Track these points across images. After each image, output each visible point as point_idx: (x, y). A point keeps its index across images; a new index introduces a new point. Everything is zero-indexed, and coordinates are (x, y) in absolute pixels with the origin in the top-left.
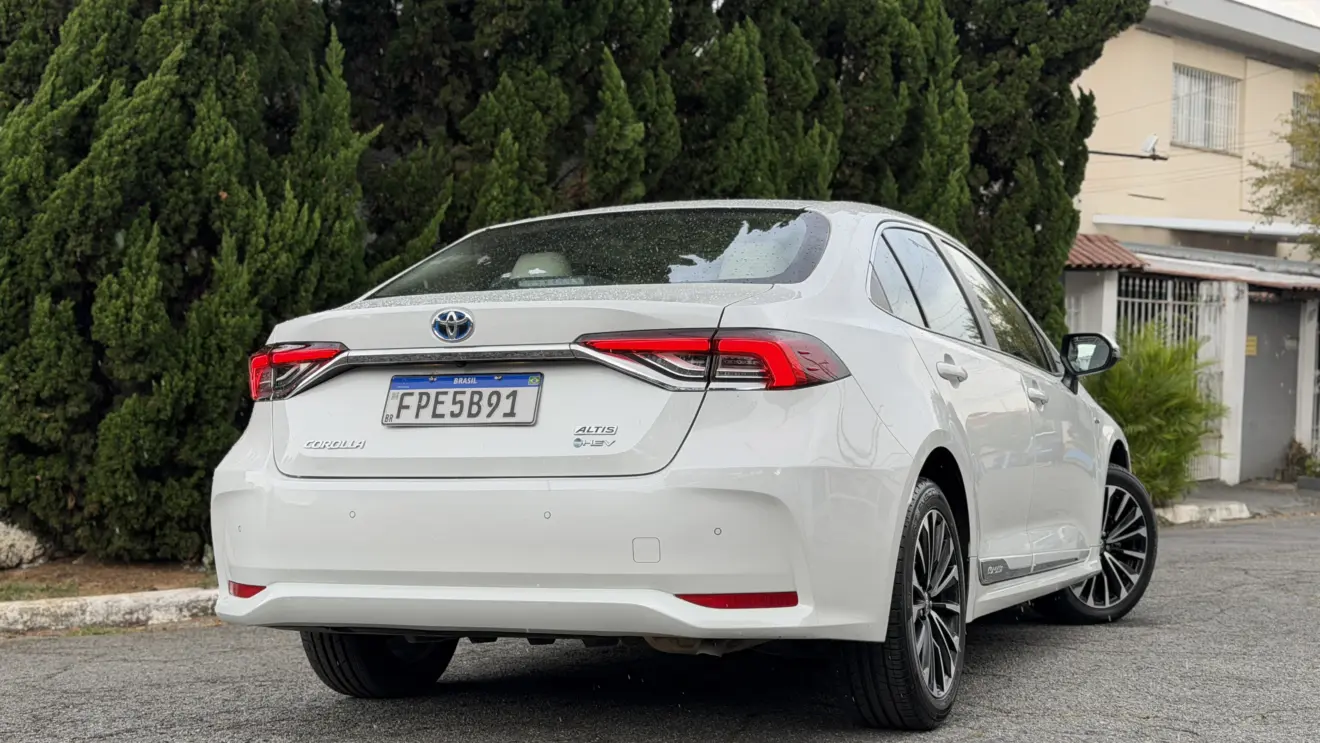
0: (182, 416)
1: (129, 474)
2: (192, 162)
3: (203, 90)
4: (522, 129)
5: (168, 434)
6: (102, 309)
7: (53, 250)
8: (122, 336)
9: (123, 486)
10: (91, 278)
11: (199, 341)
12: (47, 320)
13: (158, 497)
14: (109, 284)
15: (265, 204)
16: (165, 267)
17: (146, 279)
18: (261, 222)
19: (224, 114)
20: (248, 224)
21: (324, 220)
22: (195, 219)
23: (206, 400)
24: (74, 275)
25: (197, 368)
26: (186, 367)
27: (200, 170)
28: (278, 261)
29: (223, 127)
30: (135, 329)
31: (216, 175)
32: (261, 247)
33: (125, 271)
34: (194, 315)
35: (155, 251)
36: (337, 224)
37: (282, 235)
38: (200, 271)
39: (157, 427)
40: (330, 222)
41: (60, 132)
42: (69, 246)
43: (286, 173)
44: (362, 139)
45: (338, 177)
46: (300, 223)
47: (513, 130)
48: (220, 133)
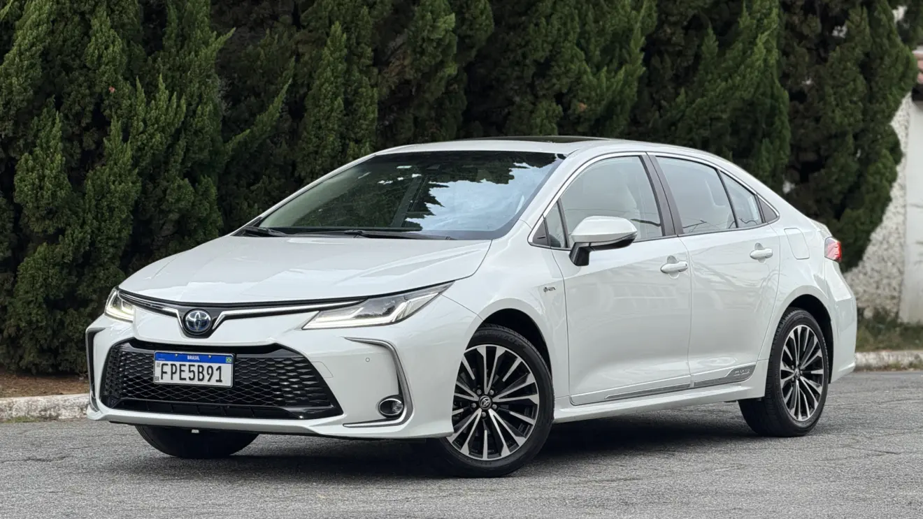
0: (81, 261)
1: (40, 304)
2: (88, 64)
3: (97, 9)
4: (352, 22)
5: (70, 274)
6: (22, 180)
8: (37, 200)
9: (36, 314)
10: (13, 155)
11: (94, 202)
13: (62, 322)
14: (27, 161)
15: (143, 94)
16: (67, 145)
17: (53, 156)
18: (141, 109)
19: (112, 27)
20: (131, 112)
21: (189, 104)
22: (91, 108)
23: (99, 249)
25: (92, 224)
26: (84, 223)
27: (95, 70)
28: (154, 140)
29: (112, 37)
30: (47, 194)
31: (106, 75)
32: (141, 129)
33: (38, 150)
34: (89, 182)
35: (60, 134)
36: (200, 108)
37: (157, 120)
38: (93, 147)
39: (62, 269)
40: (193, 107)
43: (160, 68)
44: (219, 40)
45: (200, 71)
46: (170, 109)
47: (343, 23)
48: (110, 41)
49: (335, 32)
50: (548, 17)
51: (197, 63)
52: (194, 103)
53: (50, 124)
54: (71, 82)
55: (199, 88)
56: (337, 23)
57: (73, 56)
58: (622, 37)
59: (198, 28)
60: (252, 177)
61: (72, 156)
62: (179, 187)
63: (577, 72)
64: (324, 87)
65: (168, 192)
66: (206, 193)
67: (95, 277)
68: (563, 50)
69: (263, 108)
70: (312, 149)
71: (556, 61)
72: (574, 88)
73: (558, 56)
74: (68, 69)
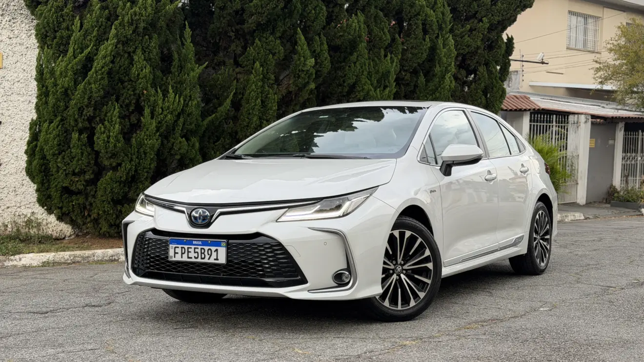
0: (130, 180)
1: (109, 202)
2: (132, 79)
3: (137, 50)
4: (265, 62)
5: (124, 186)
6: (98, 138)
7: (78, 115)
8: (106, 148)
9: (107, 207)
10: (94, 126)
11: (136, 150)
12: (77, 142)
15: (161, 95)
16: (122, 120)
17: (114, 125)
18: (160, 102)
19: (145, 60)
20: (155, 103)
21: (185, 101)
22: (134, 101)
23: (139, 173)
24: (87, 124)
25: (135, 160)
26: (131, 160)
27: (136, 82)
28: (167, 118)
29: (144, 65)
30: (111, 145)
31: (142, 84)
32: (160, 112)
33: (106, 123)
34: (134, 140)
35: (118, 114)
36: (190, 102)
37: (168, 107)
38: (136, 122)
39: (120, 184)
40: (187, 102)
41: (79, 67)
42: (84, 113)
43: (170, 82)
44: (199, 68)
45: (190, 83)
46: (175, 102)
47: (260, 62)
48: (143, 67)
49: (257, 67)
50: (355, 63)
51: (189, 79)
52: (187, 100)
53: (113, 109)
54: (124, 88)
55: (190, 92)
56: (257, 62)
57: (125, 75)
58: (386, 75)
59: (189, 62)
60: (216, 138)
61: (125, 126)
62: (180, 142)
64: (251, 94)
65: (175, 144)
66: (193, 146)
67: (137, 188)
68: (361, 79)
69: (220, 105)
70: (245, 124)
71: (358, 85)
73: (359, 82)
74: (122, 82)
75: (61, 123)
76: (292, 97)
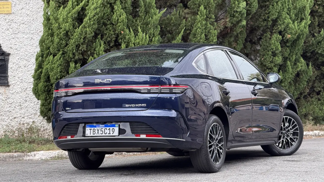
2: (113, 23)
3: (116, 2)
4: (207, 5)
7: (76, 50)
10: (85, 57)
12: (74, 69)
15: (133, 34)
18: (133, 39)
19: (122, 9)
20: (129, 40)
22: (114, 39)
24: (81, 56)
27: (116, 25)
29: (122, 12)
31: (120, 27)
33: (95, 55)
36: (153, 38)
37: (139, 43)
43: (138, 24)
46: (143, 39)
47: (204, 6)
48: (121, 14)
49: (202, 9)
50: (277, 2)
51: (153, 21)
52: (151, 37)
53: (99, 45)
54: (107, 29)
55: (153, 31)
56: (202, 6)
57: (107, 20)
58: (302, 10)
59: (152, 8)
63: (287, 23)
64: (198, 30)
68: (282, 15)
69: (173, 38)
71: (279, 19)
72: (286, 29)
73: (280, 17)
74: (106, 25)
75: (62, 56)
76: (228, 31)
